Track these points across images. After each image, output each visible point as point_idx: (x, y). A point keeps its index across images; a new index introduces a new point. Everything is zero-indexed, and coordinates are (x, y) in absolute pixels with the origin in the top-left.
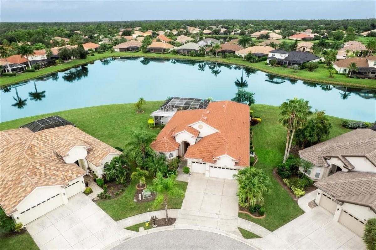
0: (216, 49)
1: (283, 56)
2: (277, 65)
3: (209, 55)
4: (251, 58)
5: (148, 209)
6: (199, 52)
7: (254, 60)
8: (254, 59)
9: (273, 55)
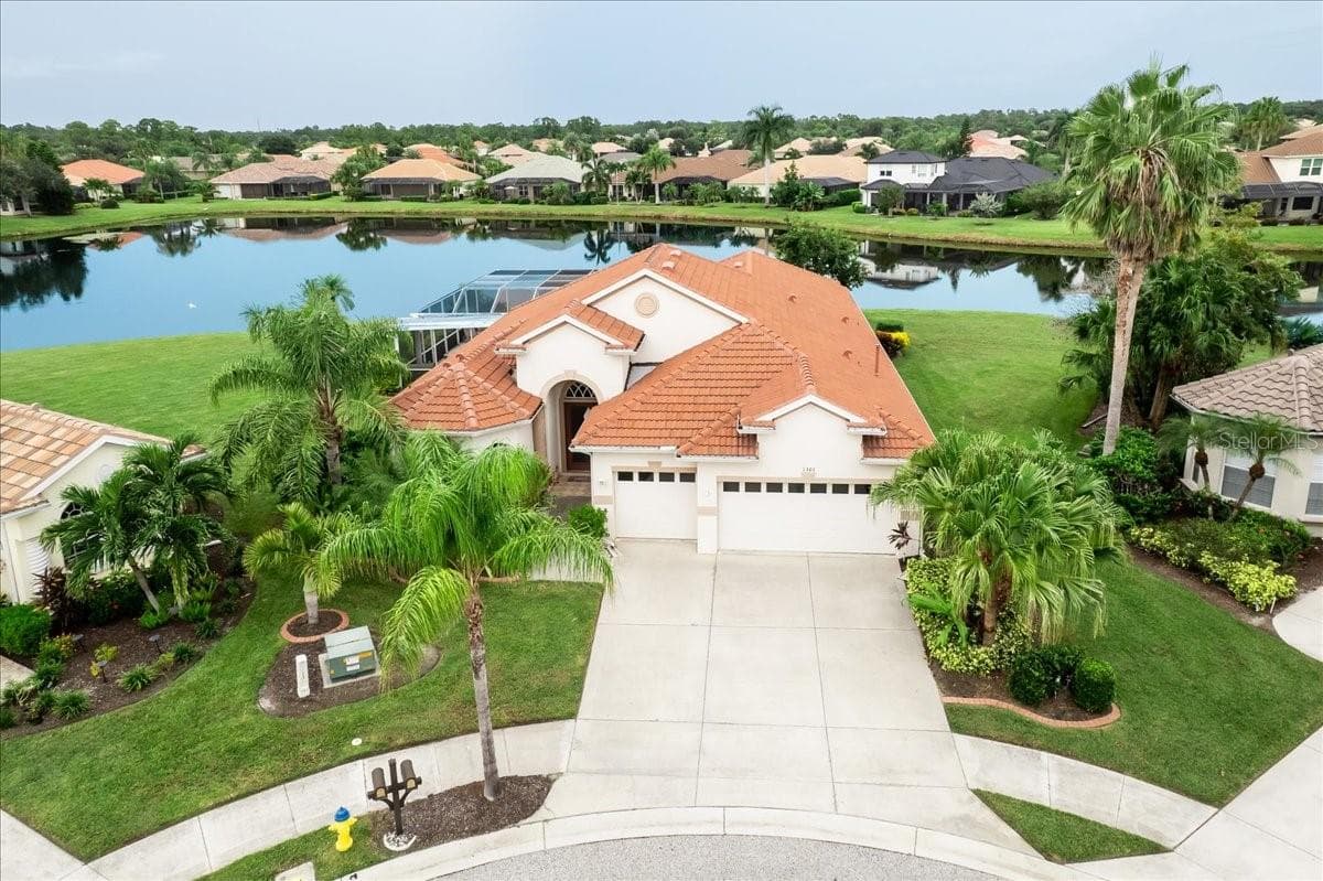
0: (652, 172)
1: (924, 175)
2: (903, 210)
3: (624, 199)
4: (797, 193)
5: (357, 742)
6: (583, 190)
7: (809, 201)
8: (808, 194)
9: (882, 173)
